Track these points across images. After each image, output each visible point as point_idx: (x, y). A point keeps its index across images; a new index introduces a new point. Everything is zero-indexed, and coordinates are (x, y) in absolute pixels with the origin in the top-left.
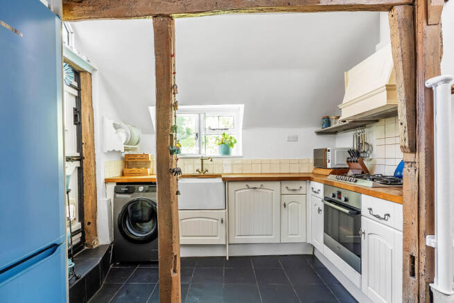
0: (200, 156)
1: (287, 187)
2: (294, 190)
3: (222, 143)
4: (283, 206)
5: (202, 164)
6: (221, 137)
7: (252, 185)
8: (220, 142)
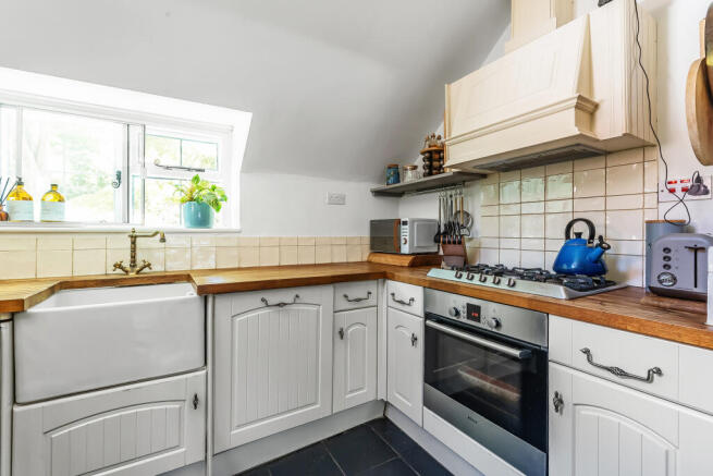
0: (128, 228)
1: (346, 296)
2: (358, 300)
3: (192, 199)
4: (338, 336)
5: (134, 250)
6: (188, 185)
7: (274, 297)
8: (187, 198)
